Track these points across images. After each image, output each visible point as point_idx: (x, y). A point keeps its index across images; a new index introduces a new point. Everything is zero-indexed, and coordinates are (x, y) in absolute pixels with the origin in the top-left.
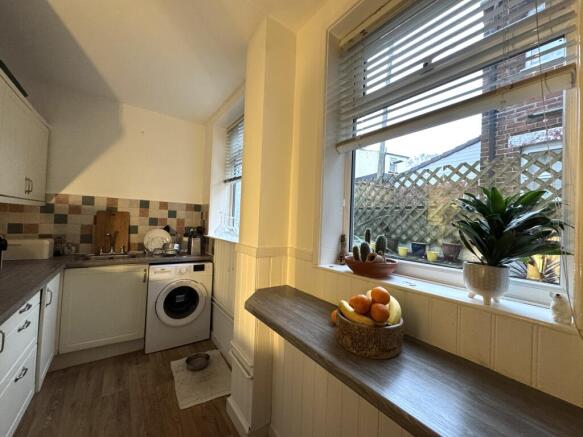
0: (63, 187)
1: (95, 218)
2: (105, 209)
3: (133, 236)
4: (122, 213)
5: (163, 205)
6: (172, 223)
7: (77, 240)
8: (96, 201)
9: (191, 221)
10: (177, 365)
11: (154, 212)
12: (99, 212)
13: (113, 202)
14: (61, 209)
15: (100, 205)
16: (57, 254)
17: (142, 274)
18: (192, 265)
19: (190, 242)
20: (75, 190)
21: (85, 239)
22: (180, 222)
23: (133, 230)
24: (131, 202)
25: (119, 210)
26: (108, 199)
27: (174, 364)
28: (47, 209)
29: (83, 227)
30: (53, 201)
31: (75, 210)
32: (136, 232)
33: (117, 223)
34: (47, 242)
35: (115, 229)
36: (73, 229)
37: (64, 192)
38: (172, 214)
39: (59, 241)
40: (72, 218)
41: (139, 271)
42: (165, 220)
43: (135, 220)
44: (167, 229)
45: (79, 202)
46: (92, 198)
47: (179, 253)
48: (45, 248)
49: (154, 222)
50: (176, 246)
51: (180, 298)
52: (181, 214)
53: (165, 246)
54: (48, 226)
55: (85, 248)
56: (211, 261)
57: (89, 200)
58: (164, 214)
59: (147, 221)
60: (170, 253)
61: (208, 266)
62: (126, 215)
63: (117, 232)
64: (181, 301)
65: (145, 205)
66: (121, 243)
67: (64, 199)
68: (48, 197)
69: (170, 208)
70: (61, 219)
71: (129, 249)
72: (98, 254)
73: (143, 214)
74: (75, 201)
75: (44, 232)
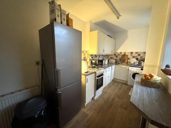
1: (122, 56)
5: (137, 53)
6: (139, 57)
7: (119, 60)
11: (134, 55)
13: (125, 53)
14: (117, 55)
15: (123, 54)
16: (116, 62)
18: (140, 68)
20: (119, 51)
22: (141, 57)
23: (129, 59)
24: (129, 53)
28: (115, 55)
29: (120, 58)
31: (119, 55)
33: (126, 57)
34: (114, 60)
36: (118, 58)
37: (117, 52)
38: (139, 55)
39: (116, 60)
40: (118, 56)
42: (137, 56)
43: (129, 57)
44: (137, 59)
47: (138, 65)
48: (114, 61)
49: (134, 57)
50: (137, 63)
52: (141, 55)
55: (120, 62)
57: (121, 53)
58: (137, 55)
59: (132, 57)
60: (135, 64)
62: (127, 56)
63: (125, 59)
65: (132, 53)
66: (126, 61)
67: (117, 53)
68: (115, 53)
69: (138, 53)
70: (117, 57)
71: (128, 63)
72: (122, 63)
73: (131, 55)
74: (119, 53)
75: (114, 59)
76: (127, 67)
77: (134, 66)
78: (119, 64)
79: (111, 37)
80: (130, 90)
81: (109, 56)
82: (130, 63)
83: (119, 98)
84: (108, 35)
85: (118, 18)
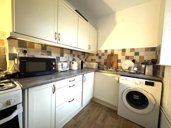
0: (100, 49)
1: (108, 57)
2: (110, 54)
3: (119, 64)
4: (115, 55)
5: (132, 50)
6: (137, 58)
7: (103, 64)
9: (148, 57)
11: (128, 53)
12: (109, 55)
13: (113, 50)
14: (100, 55)
15: (109, 52)
16: (98, 67)
17: (117, 79)
18: (144, 81)
19: (145, 68)
20: (102, 49)
21: (105, 64)
22: (141, 58)
23: (119, 61)
24: (119, 50)
25: (115, 54)
26: (111, 50)
28: (97, 55)
29: (105, 60)
30: (98, 53)
31: (103, 54)
32: (120, 62)
33: (114, 59)
36: (102, 61)
38: (137, 54)
39: (99, 64)
40: (102, 57)
42: (133, 57)
43: (120, 57)
44: (134, 61)
46: (107, 50)
47: (137, 72)
48: (95, 65)
49: (127, 58)
50: (136, 69)
51: (136, 97)
52: (141, 54)
55: (105, 66)
56: (161, 81)
57: (106, 51)
58: (132, 54)
59: (124, 57)
60: (132, 72)
61: (158, 84)
62: (117, 55)
63: (113, 62)
64: (137, 99)
65: (124, 51)
66: (115, 65)
67: (100, 52)
68: (97, 51)
69: (135, 51)
70: (100, 58)
71: (117, 69)
72: (107, 69)
73: (123, 55)
74: (103, 52)
75: (97, 61)
76: (115, 77)
77: (128, 74)
78: (103, 69)
79: (88, 21)
81: (89, 58)
82: (121, 68)
84: (76, 10)
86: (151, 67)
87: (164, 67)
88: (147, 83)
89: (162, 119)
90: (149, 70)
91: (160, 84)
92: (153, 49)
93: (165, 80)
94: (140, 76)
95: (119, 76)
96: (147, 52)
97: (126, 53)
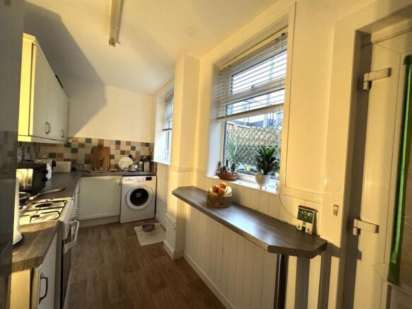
0: (75, 133)
1: (92, 150)
2: (97, 145)
3: (111, 160)
4: (106, 147)
5: (128, 143)
6: (133, 153)
7: (83, 162)
8: (93, 141)
9: (144, 153)
10: (138, 229)
11: (123, 147)
12: (94, 147)
13: (101, 141)
14: (75, 145)
15: (95, 143)
16: (73, 169)
17: (118, 181)
18: (145, 177)
19: (143, 165)
20: (81, 135)
21: (87, 162)
22: (138, 153)
23: (112, 157)
24: (111, 141)
25: (105, 146)
26: (99, 140)
27: (136, 228)
28: (68, 145)
29: (86, 155)
30: (70, 141)
31: (82, 146)
32: (114, 158)
33: (104, 154)
34: (69, 163)
35: (103, 156)
36: (81, 155)
37: (76, 136)
38: (133, 148)
39: (74, 162)
40: (80, 150)
41: (117, 179)
42: (129, 151)
43: (113, 152)
44: (130, 156)
45: (84, 141)
46: (91, 139)
47: (137, 170)
48: (68, 166)
49: (123, 153)
50: (136, 167)
51: (138, 195)
52: (138, 149)
53: (130, 166)
54: (68, 155)
55: (87, 167)
56: (155, 175)
57: (89, 140)
58: (129, 148)
59: (119, 152)
60: (133, 170)
61: (154, 177)
62: (108, 149)
63: (104, 158)
64: (139, 196)
65: (118, 143)
66: (106, 164)
67: (76, 140)
68: (68, 138)
69: (132, 145)
70: (75, 151)
71: (110, 168)
72: (94, 170)
73: (117, 148)
74: (82, 141)
75: (66, 157)
76: (115, 179)
77: (130, 173)
79: (62, 87)
80: (135, 234)
82: (118, 167)
83: (131, 272)
84: (56, 76)
85: (112, 42)
86: (148, 163)
87: (157, 163)
88: (148, 179)
89: (157, 202)
90: (147, 165)
91: (155, 177)
92: (147, 145)
93: (158, 173)
94: (141, 173)
95: (121, 177)
96: (142, 147)
97: (121, 146)
